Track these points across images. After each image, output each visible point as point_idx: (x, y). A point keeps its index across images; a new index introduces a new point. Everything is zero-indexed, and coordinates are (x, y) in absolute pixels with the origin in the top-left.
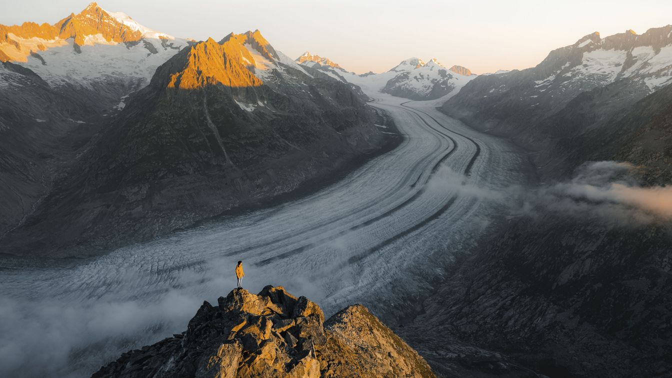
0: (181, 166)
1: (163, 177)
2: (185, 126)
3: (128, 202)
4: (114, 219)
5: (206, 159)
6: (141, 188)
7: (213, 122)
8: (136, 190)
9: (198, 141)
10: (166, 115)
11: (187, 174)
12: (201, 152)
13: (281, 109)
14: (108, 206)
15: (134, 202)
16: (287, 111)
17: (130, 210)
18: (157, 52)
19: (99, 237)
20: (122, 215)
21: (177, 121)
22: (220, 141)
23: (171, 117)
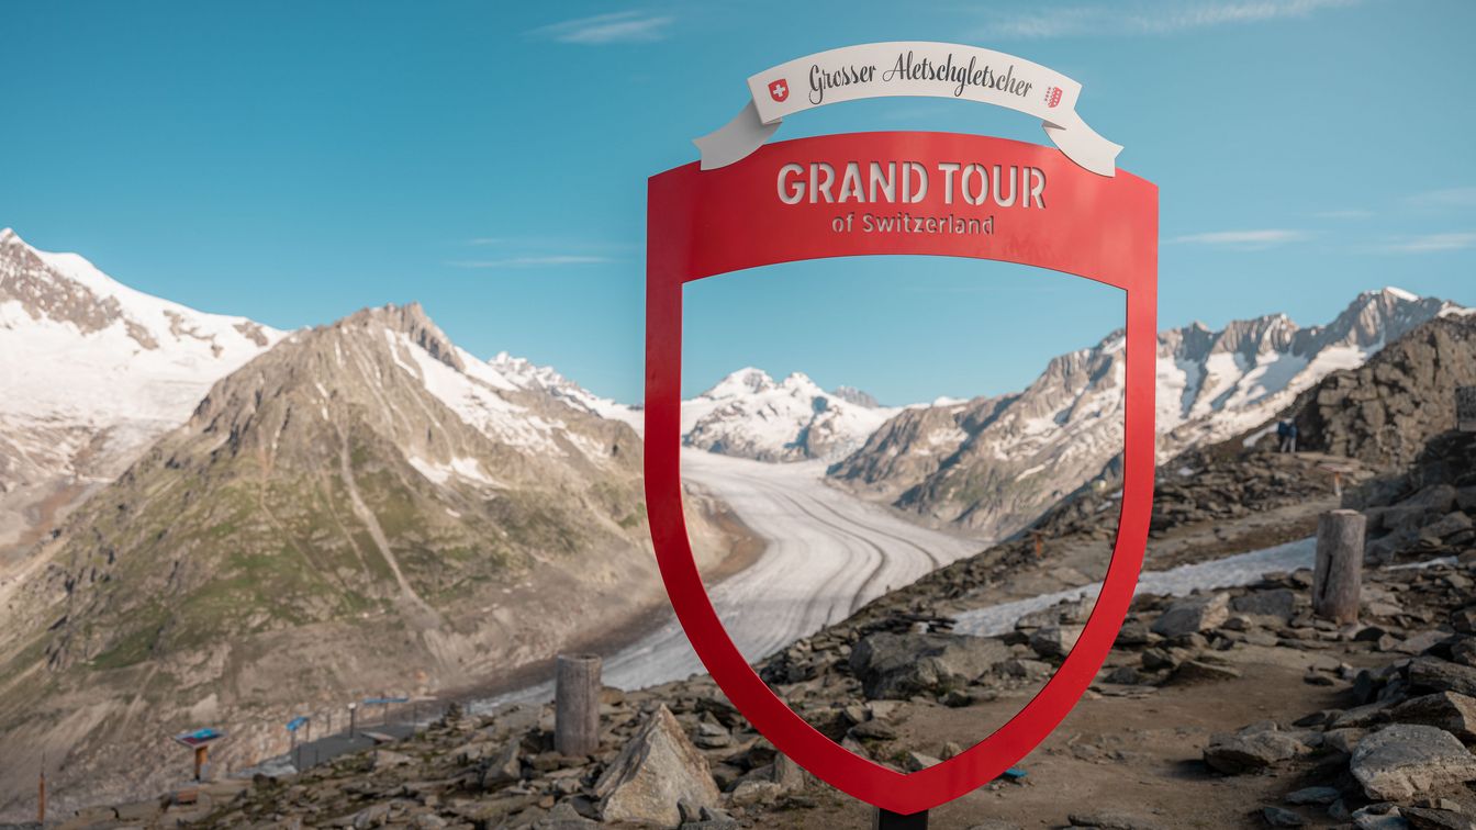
0: (301, 603)
1: (259, 629)
2: (303, 512)
3: (180, 687)
4: (146, 729)
5: (355, 588)
6: (211, 654)
7: (367, 503)
8: (199, 657)
9: (334, 547)
10: (258, 486)
11: (316, 620)
12: (344, 571)
13: (505, 477)
14: (129, 699)
15: (196, 686)
16: (519, 480)
17: (187, 705)
18: (157, 346)
19: (113, 775)
20: (166, 718)
21: (284, 500)
22: (384, 545)
23: (269, 490)
